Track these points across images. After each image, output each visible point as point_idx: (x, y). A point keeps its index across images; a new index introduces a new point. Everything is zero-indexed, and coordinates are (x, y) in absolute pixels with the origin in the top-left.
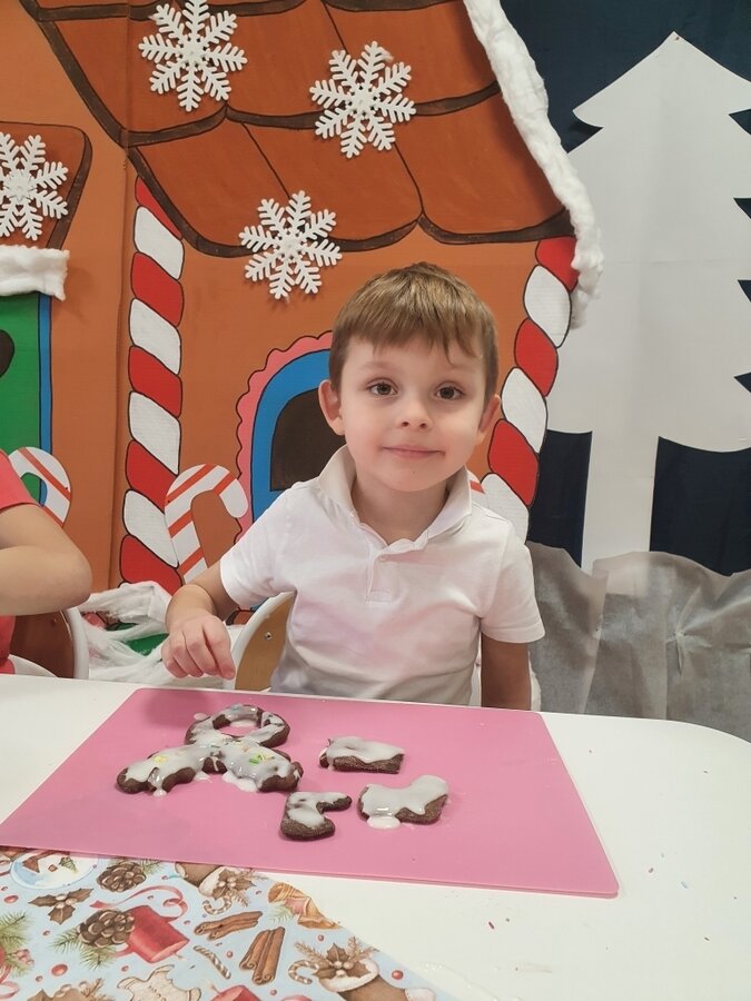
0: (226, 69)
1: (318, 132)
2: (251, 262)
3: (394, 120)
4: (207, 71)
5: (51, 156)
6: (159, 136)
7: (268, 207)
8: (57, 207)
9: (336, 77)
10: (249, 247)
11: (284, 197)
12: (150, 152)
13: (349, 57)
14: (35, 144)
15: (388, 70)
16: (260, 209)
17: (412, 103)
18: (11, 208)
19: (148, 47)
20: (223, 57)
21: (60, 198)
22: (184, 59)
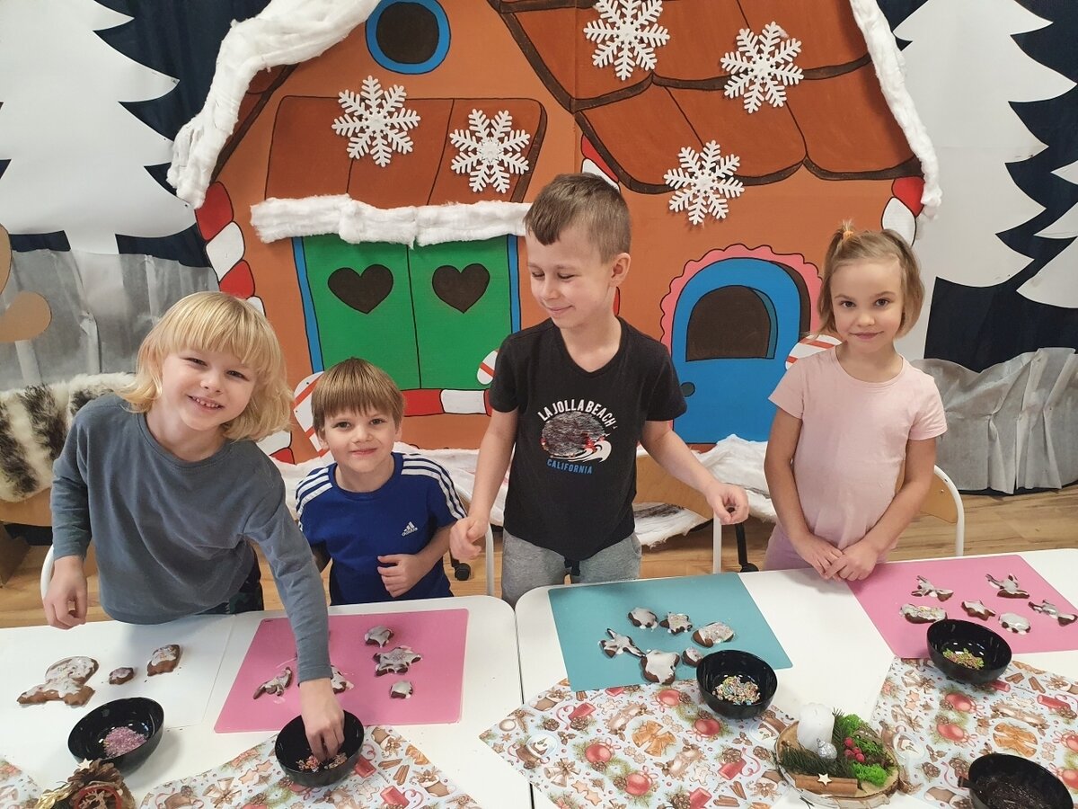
0: (653, 45)
1: (726, 93)
2: (674, 197)
3: (786, 83)
4: (639, 48)
5: (516, 126)
6: (600, 101)
7: (687, 154)
8: (521, 165)
9: (741, 49)
10: (672, 185)
11: (700, 146)
12: (595, 116)
13: (752, 34)
14: (504, 118)
15: (783, 44)
16: (680, 155)
17: (800, 70)
18: (483, 168)
19: (591, 31)
20: (652, 35)
21: (523, 158)
22: (621, 39)
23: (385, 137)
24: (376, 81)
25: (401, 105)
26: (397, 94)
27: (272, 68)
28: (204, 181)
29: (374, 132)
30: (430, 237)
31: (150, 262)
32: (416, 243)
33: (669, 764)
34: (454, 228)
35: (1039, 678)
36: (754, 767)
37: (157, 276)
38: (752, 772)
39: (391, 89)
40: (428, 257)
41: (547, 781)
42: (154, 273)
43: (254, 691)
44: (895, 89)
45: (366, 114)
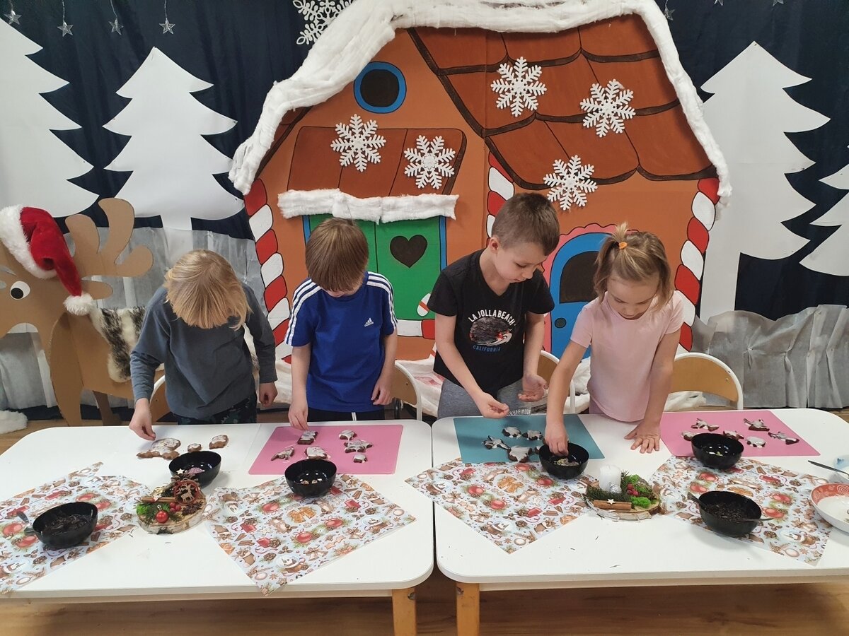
0: (536, 94)
1: (584, 125)
2: (550, 192)
3: (624, 118)
4: (526, 96)
5: (446, 146)
6: (501, 130)
7: (558, 164)
8: (449, 171)
9: (594, 97)
10: (549, 184)
11: (567, 158)
12: (498, 139)
13: (600, 87)
14: (439, 141)
15: (621, 93)
16: (554, 165)
17: (633, 110)
18: (425, 173)
19: (495, 86)
20: (535, 88)
21: (451, 167)
22: (515, 91)
23: (363, 153)
24: (359, 117)
25: (374, 133)
26: (372, 125)
27: (296, 109)
28: (251, 178)
29: (357, 149)
30: (389, 217)
31: (210, 235)
32: (380, 221)
33: (518, 497)
34: (405, 212)
35: (763, 468)
36: (571, 500)
37: (214, 244)
38: (569, 502)
39: (368, 123)
40: (388, 230)
41: (443, 501)
42: (213, 243)
43: (272, 457)
44: (697, 120)
45: (352, 138)
